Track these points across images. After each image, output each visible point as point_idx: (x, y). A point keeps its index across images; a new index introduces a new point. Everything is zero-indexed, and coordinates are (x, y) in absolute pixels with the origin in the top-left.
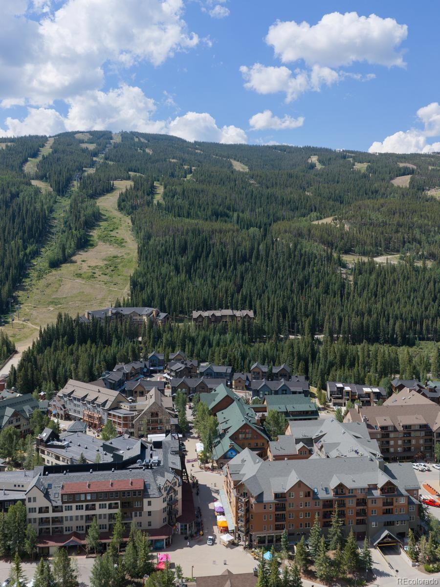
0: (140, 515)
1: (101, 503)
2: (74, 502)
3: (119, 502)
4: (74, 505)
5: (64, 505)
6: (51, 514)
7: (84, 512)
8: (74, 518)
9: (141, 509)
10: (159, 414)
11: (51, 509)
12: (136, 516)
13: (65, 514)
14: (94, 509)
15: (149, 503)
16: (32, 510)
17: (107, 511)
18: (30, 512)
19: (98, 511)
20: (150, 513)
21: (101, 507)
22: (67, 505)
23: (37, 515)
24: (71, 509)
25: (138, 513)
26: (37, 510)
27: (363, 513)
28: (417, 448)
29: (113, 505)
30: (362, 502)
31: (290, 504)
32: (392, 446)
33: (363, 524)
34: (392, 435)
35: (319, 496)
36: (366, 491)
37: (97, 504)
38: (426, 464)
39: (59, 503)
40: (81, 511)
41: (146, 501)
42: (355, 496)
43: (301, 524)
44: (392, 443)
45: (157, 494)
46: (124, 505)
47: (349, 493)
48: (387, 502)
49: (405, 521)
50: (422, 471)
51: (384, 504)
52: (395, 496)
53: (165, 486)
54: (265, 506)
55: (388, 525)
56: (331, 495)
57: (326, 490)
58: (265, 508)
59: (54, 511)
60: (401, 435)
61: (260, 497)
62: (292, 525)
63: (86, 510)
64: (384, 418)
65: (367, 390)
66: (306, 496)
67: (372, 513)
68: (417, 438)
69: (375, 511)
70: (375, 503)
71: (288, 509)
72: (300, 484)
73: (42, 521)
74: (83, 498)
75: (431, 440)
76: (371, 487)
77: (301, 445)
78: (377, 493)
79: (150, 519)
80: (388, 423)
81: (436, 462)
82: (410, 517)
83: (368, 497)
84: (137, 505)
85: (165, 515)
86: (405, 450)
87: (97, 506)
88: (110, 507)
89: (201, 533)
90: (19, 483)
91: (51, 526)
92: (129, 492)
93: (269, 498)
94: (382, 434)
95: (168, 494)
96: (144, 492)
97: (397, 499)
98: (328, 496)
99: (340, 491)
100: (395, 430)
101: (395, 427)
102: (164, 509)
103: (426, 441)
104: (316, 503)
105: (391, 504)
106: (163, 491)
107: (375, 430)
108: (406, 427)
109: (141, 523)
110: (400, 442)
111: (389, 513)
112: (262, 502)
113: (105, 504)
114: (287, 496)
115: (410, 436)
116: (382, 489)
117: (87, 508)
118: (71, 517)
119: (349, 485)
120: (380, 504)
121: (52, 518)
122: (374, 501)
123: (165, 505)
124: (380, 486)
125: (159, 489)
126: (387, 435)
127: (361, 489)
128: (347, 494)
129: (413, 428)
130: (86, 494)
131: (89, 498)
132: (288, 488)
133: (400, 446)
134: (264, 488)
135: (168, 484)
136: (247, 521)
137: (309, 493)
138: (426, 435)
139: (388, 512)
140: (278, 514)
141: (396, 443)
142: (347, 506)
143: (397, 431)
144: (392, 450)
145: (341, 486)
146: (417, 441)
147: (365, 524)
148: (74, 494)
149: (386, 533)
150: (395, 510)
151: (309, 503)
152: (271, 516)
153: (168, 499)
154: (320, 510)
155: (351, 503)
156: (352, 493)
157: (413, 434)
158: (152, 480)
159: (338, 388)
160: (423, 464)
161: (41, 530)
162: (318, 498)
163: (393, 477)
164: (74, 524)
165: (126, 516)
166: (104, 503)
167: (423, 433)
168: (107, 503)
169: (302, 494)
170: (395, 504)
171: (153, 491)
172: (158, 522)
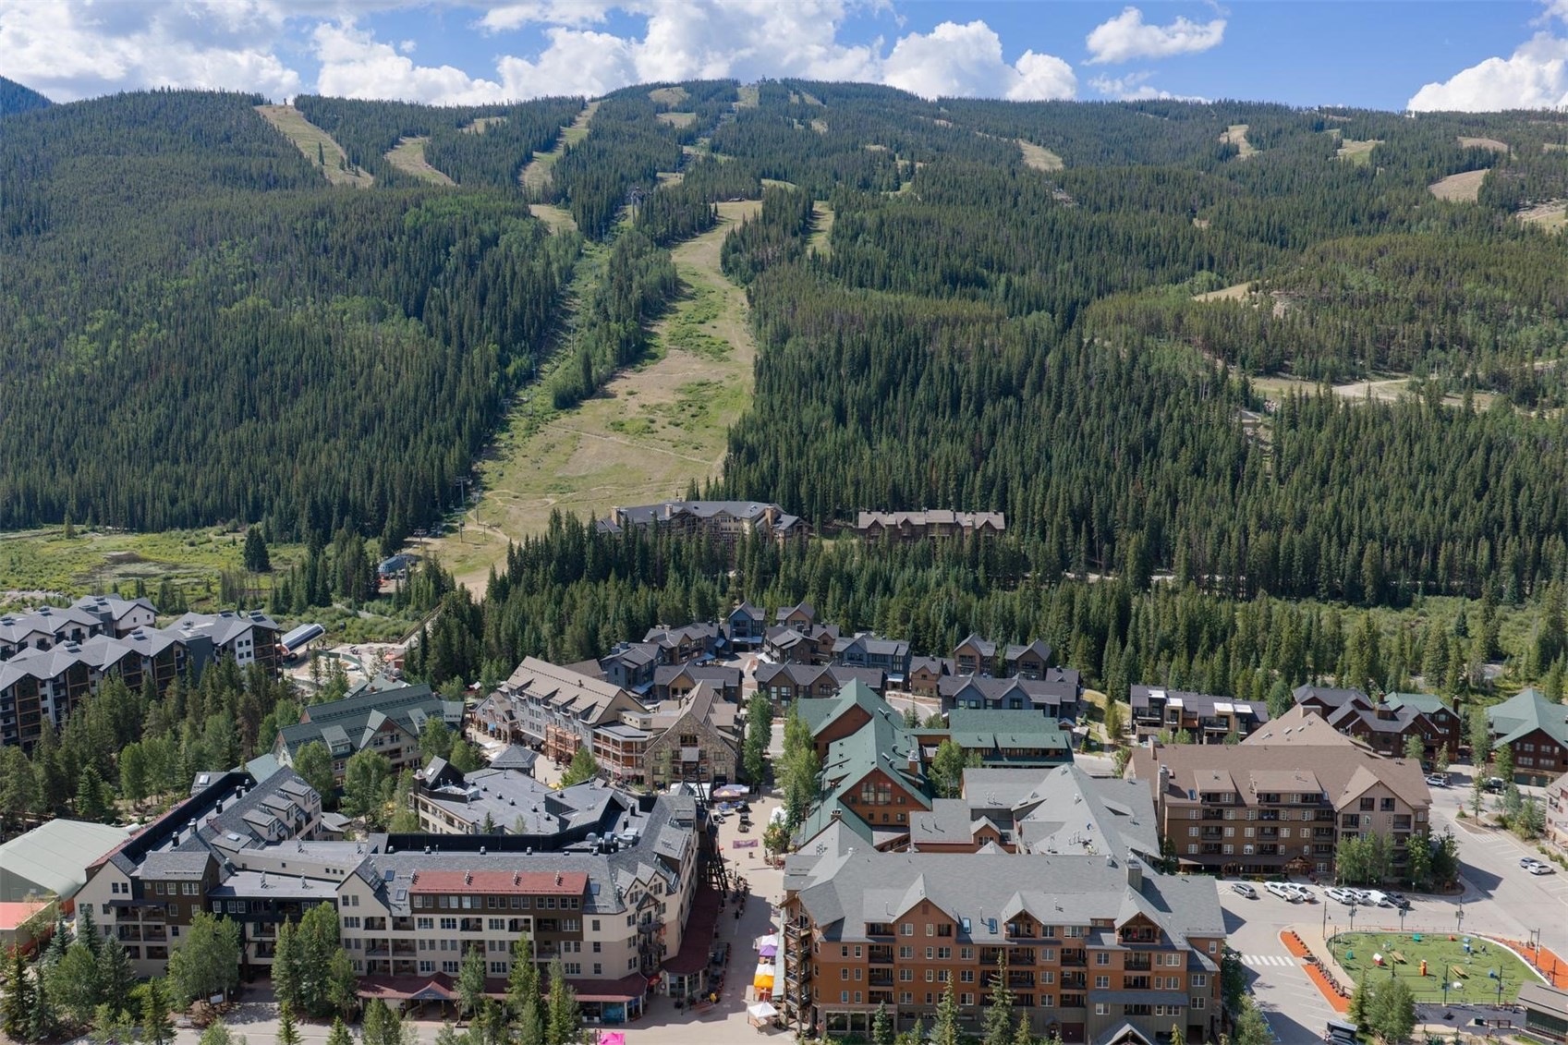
0: (577, 949)
1: (494, 917)
2: (436, 910)
3: (531, 917)
4: (437, 918)
5: (417, 916)
6: (390, 934)
7: (458, 935)
8: (438, 945)
9: (579, 936)
10: (700, 739)
11: (389, 923)
12: (567, 949)
13: (418, 934)
14: (480, 929)
15: (596, 926)
16: (352, 922)
17: (505, 935)
18: (346, 925)
19: (487, 934)
20: (597, 946)
21: (495, 925)
22: (423, 916)
23: (360, 933)
24: (432, 926)
25: (572, 943)
26: (362, 923)
27: (1079, 981)
28: (1295, 848)
29: (521, 924)
30: (1074, 957)
31: (903, 949)
32: (1229, 841)
33: (1078, 1006)
34: (1230, 815)
35: (973, 937)
36: (1087, 932)
37: (486, 918)
38: (1307, 887)
39: (406, 912)
40: (451, 930)
41: (588, 920)
42: (1058, 943)
43: (929, 995)
44: (1229, 832)
45: (613, 908)
46: (540, 924)
47: (1045, 935)
48: (1137, 962)
49: (1177, 1007)
50: (1294, 901)
51: (1128, 966)
52: (1156, 948)
53: (633, 890)
54: (845, 948)
55: (1136, 1013)
56: (1001, 937)
57: (992, 925)
58: (845, 954)
59: (396, 927)
60: (1252, 815)
61: (834, 929)
62: (909, 996)
63: (462, 929)
64: (1215, 773)
65: (1223, 707)
66: (940, 935)
67: (1099, 984)
68: (1295, 825)
69: (1106, 979)
70: (1106, 961)
71: (898, 959)
72: (925, 906)
73: (373, 945)
74: (454, 904)
75: (1331, 832)
76: (1101, 924)
77: (983, 821)
78: (1111, 940)
79: (597, 958)
80: (1224, 786)
81: (1339, 883)
82: (1195, 1000)
83: (1088, 947)
84: (569, 927)
85: (634, 953)
86: (1262, 851)
87: (485, 924)
88: (514, 926)
89: (713, 996)
90: (335, 866)
91: (391, 958)
92: (551, 898)
93: (854, 932)
94: (1207, 811)
95: (639, 908)
96: (585, 901)
97: (1159, 957)
98: (994, 937)
99: (1023, 929)
100: (1238, 801)
101: (1237, 795)
102: (632, 941)
103: (1318, 832)
104: (964, 951)
105: (1147, 966)
106: (627, 901)
107: (1188, 801)
108: (1267, 797)
109: (578, 965)
110: (1250, 832)
111: (1143, 986)
112: (838, 939)
113: (502, 921)
114: (897, 930)
115: (1277, 819)
116: (1126, 931)
117: (466, 926)
118: (432, 943)
119: (1045, 916)
120: (1117, 964)
121: (394, 941)
122: (1105, 956)
123: (633, 931)
124: (1118, 924)
125: (620, 898)
126: (1219, 815)
127: (1074, 928)
128: (1040, 937)
129: (1283, 801)
130: (460, 896)
131: (467, 905)
132: (899, 914)
133: (1250, 841)
134: (846, 910)
135: (641, 887)
136: (807, 980)
137: (949, 927)
138: (1317, 819)
139: (1141, 983)
140: (878, 970)
141: (1239, 832)
142: (1038, 964)
143: (1244, 805)
144: (1228, 849)
145: (1023, 918)
146: (1295, 833)
147: (1083, 1006)
148: (436, 896)
149: (1127, 1028)
150: (1154, 982)
151: (948, 950)
152: (858, 972)
153: (639, 920)
154: (973, 967)
155: (1048, 959)
156: (1051, 935)
157: (1283, 814)
158: (607, 878)
159: (1152, 700)
160: (1299, 886)
161: (372, 965)
162: (970, 942)
163: (1162, 906)
164: (438, 957)
165: (545, 947)
166: (499, 917)
167: (1309, 815)
168: (507, 918)
169: (930, 931)
170: (1155, 966)
171: (604, 900)
172: (617, 965)
